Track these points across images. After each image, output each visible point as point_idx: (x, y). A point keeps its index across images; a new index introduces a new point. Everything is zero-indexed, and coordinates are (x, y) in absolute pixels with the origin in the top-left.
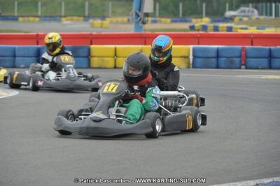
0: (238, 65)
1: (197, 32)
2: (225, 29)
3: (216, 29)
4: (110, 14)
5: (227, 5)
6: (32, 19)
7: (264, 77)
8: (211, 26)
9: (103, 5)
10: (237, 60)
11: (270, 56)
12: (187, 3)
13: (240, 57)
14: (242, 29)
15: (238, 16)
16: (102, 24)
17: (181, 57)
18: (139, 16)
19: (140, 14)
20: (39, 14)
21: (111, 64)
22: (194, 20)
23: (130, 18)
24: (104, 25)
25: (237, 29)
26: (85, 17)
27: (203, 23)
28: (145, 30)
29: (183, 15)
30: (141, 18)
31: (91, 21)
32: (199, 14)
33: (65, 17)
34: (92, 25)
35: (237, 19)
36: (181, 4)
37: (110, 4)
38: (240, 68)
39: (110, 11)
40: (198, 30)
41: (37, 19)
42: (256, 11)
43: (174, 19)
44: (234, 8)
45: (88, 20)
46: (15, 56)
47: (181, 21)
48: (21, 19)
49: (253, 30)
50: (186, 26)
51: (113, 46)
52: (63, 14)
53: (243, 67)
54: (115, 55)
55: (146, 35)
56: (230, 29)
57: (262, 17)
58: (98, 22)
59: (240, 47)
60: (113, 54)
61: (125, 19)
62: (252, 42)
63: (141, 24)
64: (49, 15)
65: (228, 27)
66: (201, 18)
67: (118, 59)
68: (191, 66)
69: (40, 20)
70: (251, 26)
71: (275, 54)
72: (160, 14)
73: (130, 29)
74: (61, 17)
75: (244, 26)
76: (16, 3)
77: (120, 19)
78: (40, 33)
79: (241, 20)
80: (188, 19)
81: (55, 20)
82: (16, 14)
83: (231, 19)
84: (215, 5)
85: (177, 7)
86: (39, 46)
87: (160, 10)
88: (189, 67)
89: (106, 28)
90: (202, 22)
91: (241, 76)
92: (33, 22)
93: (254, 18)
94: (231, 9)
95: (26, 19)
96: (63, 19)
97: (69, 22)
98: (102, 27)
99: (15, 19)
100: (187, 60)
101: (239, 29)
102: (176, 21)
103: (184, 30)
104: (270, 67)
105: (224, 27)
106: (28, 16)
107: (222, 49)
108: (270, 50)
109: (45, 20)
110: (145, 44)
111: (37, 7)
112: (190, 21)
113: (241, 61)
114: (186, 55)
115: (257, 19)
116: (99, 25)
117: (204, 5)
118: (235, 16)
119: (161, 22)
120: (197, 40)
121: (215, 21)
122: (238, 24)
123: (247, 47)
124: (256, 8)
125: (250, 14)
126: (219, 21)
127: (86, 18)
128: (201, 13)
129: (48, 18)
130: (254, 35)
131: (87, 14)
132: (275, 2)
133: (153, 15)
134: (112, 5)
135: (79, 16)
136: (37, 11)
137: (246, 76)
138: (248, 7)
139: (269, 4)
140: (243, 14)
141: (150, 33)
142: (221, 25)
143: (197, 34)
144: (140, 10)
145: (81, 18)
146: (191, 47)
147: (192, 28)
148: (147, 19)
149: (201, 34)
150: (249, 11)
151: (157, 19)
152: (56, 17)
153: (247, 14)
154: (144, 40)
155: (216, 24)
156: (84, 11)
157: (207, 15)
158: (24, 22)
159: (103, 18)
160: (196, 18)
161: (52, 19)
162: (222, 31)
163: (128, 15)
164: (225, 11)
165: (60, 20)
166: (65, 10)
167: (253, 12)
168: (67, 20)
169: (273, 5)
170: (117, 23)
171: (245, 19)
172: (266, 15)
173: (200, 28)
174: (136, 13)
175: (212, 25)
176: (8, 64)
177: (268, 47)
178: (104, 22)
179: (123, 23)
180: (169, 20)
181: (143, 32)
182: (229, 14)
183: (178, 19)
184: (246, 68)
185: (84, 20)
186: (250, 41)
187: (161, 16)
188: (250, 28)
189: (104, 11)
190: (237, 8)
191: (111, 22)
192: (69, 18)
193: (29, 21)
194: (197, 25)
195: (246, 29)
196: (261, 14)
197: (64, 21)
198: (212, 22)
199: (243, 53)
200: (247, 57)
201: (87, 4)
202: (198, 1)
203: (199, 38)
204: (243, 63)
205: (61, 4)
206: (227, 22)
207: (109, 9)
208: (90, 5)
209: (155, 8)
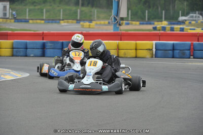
0: (188, 56)
1: (159, 32)
2: (179, 29)
3: (172, 29)
4: (96, 19)
5: (180, 12)
6: (39, 21)
9: (91, 12)
10: (188, 52)
12: (150, 10)
13: (189, 50)
14: (191, 29)
15: (188, 20)
16: (90, 25)
17: (147, 49)
18: (116, 20)
19: (117, 18)
20: (44, 18)
22: (156, 23)
23: (110, 21)
24: (91, 26)
25: (187, 29)
26: (77, 20)
27: (163, 25)
28: (121, 30)
29: (148, 19)
30: (118, 21)
31: (82, 23)
32: (160, 19)
33: (63, 20)
34: (83, 26)
35: (187, 22)
36: (147, 11)
37: (96, 11)
38: (190, 58)
40: (159, 30)
41: (43, 22)
42: (201, 17)
43: (142, 22)
44: (185, 14)
45: (79, 23)
46: (27, 48)
47: (147, 24)
48: (31, 21)
49: (199, 31)
50: (150, 27)
52: (61, 18)
53: (192, 57)
55: (122, 33)
56: (182, 29)
58: (87, 24)
59: (190, 42)
61: (107, 22)
62: (198, 38)
63: (118, 26)
64: (52, 19)
65: (181, 28)
66: (162, 21)
68: (154, 56)
69: (45, 22)
70: (198, 28)
72: (131, 18)
73: (110, 29)
74: (60, 20)
76: (27, 10)
77: (102, 22)
78: (45, 32)
79: (190, 23)
80: (152, 22)
82: (27, 18)
83: (183, 22)
84: (171, 12)
85: (144, 13)
86: (44, 41)
87: (131, 16)
88: (152, 57)
89: (93, 28)
90: (162, 24)
91: (190, 64)
92: (40, 23)
93: (199, 22)
94: (182, 16)
95: (35, 21)
96: (62, 22)
97: (66, 24)
99: (27, 21)
100: (151, 52)
101: (189, 30)
102: (143, 24)
103: (149, 30)
105: (177, 28)
106: (36, 20)
107: (177, 44)
109: (48, 22)
110: (121, 40)
111: (43, 12)
112: (154, 24)
113: (190, 53)
114: (151, 48)
115: (202, 22)
116: (88, 26)
117: (164, 12)
118: (186, 20)
119: (132, 24)
120: (158, 37)
121: (171, 24)
122: (188, 26)
123: (194, 42)
124: (201, 14)
125: (197, 19)
126: (174, 24)
127: (78, 21)
128: (162, 18)
129: (51, 21)
130: (199, 34)
131: (78, 18)
133: (127, 19)
135: (73, 20)
136: (43, 16)
137: (194, 64)
138: (195, 13)
140: (191, 19)
141: (124, 32)
142: (176, 27)
143: (158, 33)
144: (117, 16)
145: (75, 21)
146: (154, 42)
147: (155, 28)
148: (122, 22)
149: (161, 33)
150: (196, 17)
151: (130, 22)
152: (56, 20)
153: (194, 19)
154: (120, 37)
155: (173, 26)
156: (77, 16)
157: (166, 19)
158: (33, 23)
159: (91, 21)
160: (158, 21)
162: (177, 31)
163: (109, 19)
164: (179, 17)
165: (59, 22)
166: (63, 15)
167: (199, 17)
168: (65, 22)
170: (100, 24)
171: (193, 22)
173: (161, 28)
174: (115, 17)
175: (169, 26)
176: (22, 54)
178: (91, 24)
179: (105, 25)
180: (138, 23)
181: (119, 32)
182: (181, 18)
183: (145, 22)
184: (194, 58)
185: (77, 23)
187: (132, 20)
188: (196, 29)
189: (91, 16)
191: (96, 24)
192: (66, 21)
193: (37, 23)
194: (158, 26)
195: (194, 29)
198: (169, 24)
199: (192, 47)
200: (194, 50)
201: (79, 11)
202: (159, 9)
203: (160, 36)
204: (192, 54)
205: (60, 11)
206: (180, 24)
207: (94, 15)
208: (81, 11)
209: (128, 14)
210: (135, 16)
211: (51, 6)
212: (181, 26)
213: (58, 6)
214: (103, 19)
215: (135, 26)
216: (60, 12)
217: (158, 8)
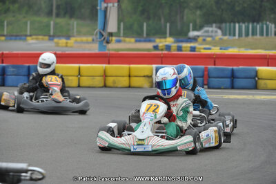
0: (201, 85)
1: (160, 52)
2: (189, 49)
3: (180, 49)
4: (75, 34)
5: (191, 25)
7: (226, 97)
8: (174, 46)
9: (69, 24)
10: (200, 80)
11: (233, 76)
12: (151, 22)
13: (202, 77)
14: (205, 49)
15: (202, 36)
16: (67, 43)
17: (144, 76)
18: (103, 36)
19: (104, 34)
20: (5, 33)
21: (75, 83)
22: (158, 40)
23: (95, 38)
24: (69, 45)
25: (200, 49)
26: (50, 36)
27: (167, 43)
28: (109, 50)
29: (147, 35)
30: (105, 38)
31: (56, 40)
32: (163, 35)
33: (30, 36)
34: (57, 44)
35: (200, 39)
36: (145, 24)
37: (75, 23)
39: (75, 30)
40: (162, 50)
41: (3, 38)
42: (219, 31)
43: (138, 39)
44: (198, 27)
45: (53, 40)
47: (145, 41)
49: (216, 50)
50: (150, 45)
51: (77, 65)
52: (28, 33)
53: (206, 87)
54: (79, 74)
55: (110, 54)
56: (193, 49)
57: (226, 38)
58: (63, 41)
59: (203, 67)
60: (77, 73)
61: (90, 39)
62: (215, 62)
63: (104, 44)
64: (15, 34)
65: (191, 47)
66: (165, 38)
67: (82, 78)
68: (154, 86)
69: (6, 39)
70: (215, 46)
71: (237, 74)
72: (124, 34)
73: (94, 49)
74: (26, 36)
75: (207, 46)
77: (84, 39)
78: (5, 52)
79: (204, 40)
80: (152, 39)
81: (20, 39)
83: (195, 39)
84: (179, 25)
85: (141, 27)
86: (4, 65)
87: (124, 30)
88: (152, 87)
89: (71, 47)
90: (165, 42)
93: (217, 38)
94: (195, 29)
96: (28, 38)
97: (34, 41)
98: (67, 46)
100: (150, 80)
101: (202, 49)
102: (140, 41)
103: (148, 50)
104: (233, 87)
105: (186, 47)
108: (233, 70)
109: (11, 39)
110: (109, 64)
111: (3, 26)
112: (154, 41)
113: (203, 81)
114: (150, 75)
115: (221, 39)
116: (64, 45)
117: (168, 25)
118: (198, 36)
119: (125, 41)
120: (159, 60)
121: (179, 41)
122: (202, 44)
123: (209, 67)
124: (220, 28)
125: (213, 34)
126: (182, 41)
127: (51, 38)
128: (166, 33)
129: (13, 38)
130: (217, 55)
131: (52, 33)
132: (239, 22)
133: (117, 34)
134: (77, 24)
135: (44, 35)
136: (3, 30)
138: (212, 27)
139: (232, 24)
140: (206, 34)
141: (114, 52)
142: (184, 45)
143: (160, 54)
144: (104, 30)
145: (47, 38)
146: (154, 66)
147: (156, 48)
148: (110, 38)
149: (164, 54)
150: (212, 31)
151: (122, 39)
152: (22, 36)
153: (210, 34)
154: (107, 59)
155: (180, 44)
156: (50, 30)
157: (171, 35)
159: (68, 37)
160: (160, 38)
161: (18, 38)
162: (186, 51)
163: (92, 35)
164: (189, 31)
165: (25, 39)
166: (31, 29)
167: (216, 32)
168: (33, 39)
169: (237, 25)
170: (82, 42)
171: (209, 39)
172: (230, 35)
173: (164, 47)
174: (100, 33)
175: (176, 45)
177: (231, 67)
178: (69, 41)
179: (87, 42)
180: (133, 40)
181: (107, 52)
182: (192, 34)
183: (142, 39)
184: (209, 88)
185: (50, 39)
186: (213, 61)
187: (126, 35)
188: (213, 48)
189: (69, 30)
190: (200, 28)
191: (76, 42)
192: (34, 37)
194: (160, 45)
195: (210, 49)
196: (224, 34)
197: (30, 40)
198: (175, 42)
199: (206, 73)
200: (209, 77)
201: (52, 23)
202: (163, 21)
203: (162, 57)
204: (205, 83)
205: (26, 23)
206: (191, 42)
207: (73, 29)
208: (56, 24)
209: (119, 28)
210: (130, 30)
211: (14, 16)
212: (192, 45)
213: (24, 17)
214: (86, 34)
215: (129, 45)
216: (27, 25)
217: (160, 20)
